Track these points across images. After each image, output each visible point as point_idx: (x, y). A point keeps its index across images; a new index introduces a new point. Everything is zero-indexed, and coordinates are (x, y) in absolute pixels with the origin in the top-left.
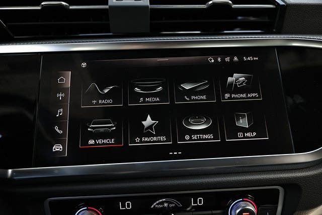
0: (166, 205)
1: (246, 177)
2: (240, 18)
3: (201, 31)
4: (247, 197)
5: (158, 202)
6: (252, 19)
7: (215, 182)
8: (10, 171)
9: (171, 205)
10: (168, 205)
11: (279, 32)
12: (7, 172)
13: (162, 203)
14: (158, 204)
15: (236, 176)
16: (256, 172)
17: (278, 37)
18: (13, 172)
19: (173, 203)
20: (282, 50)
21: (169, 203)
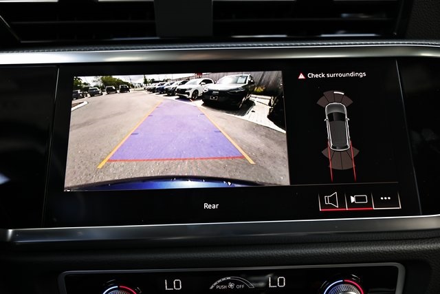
0: (231, 286)
1: (349, 249)
2: (344, 15)
3: (288, 35)
4: (350, 278)
5: (220, 281)
6: (363, 17)
7: (303, 254)
8: (10, 231)
9: (239, 287)
10: (235, 286)
11: (402, 36)
12: (6, 233)
13: (226, 283)
14: (220, 284)
15: (334, 247)
16: (363, 241)
17: (401, 43)
18: (14, 233)
19: (242, 284)
20: (407, 62)
21: (236, 283)
